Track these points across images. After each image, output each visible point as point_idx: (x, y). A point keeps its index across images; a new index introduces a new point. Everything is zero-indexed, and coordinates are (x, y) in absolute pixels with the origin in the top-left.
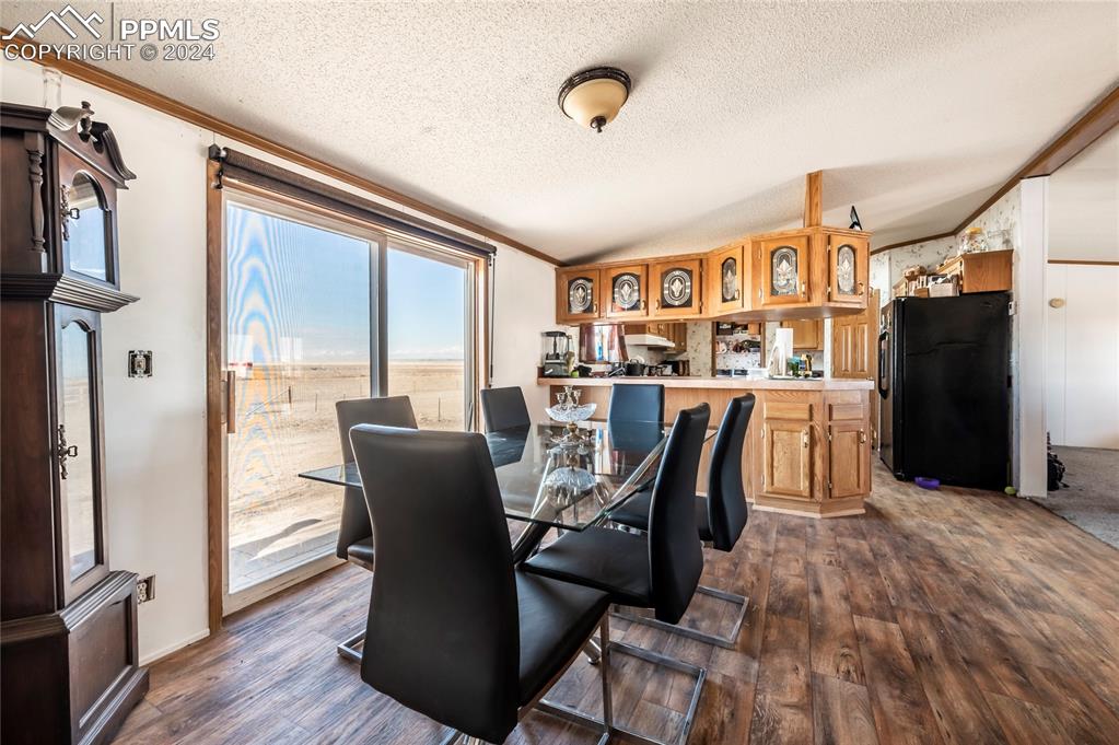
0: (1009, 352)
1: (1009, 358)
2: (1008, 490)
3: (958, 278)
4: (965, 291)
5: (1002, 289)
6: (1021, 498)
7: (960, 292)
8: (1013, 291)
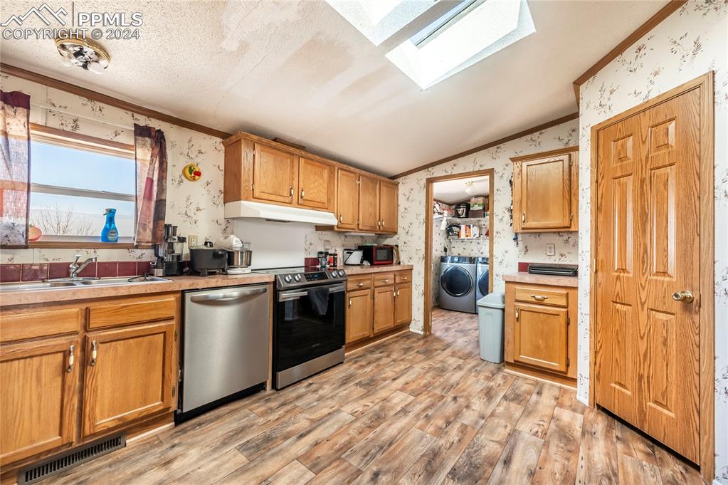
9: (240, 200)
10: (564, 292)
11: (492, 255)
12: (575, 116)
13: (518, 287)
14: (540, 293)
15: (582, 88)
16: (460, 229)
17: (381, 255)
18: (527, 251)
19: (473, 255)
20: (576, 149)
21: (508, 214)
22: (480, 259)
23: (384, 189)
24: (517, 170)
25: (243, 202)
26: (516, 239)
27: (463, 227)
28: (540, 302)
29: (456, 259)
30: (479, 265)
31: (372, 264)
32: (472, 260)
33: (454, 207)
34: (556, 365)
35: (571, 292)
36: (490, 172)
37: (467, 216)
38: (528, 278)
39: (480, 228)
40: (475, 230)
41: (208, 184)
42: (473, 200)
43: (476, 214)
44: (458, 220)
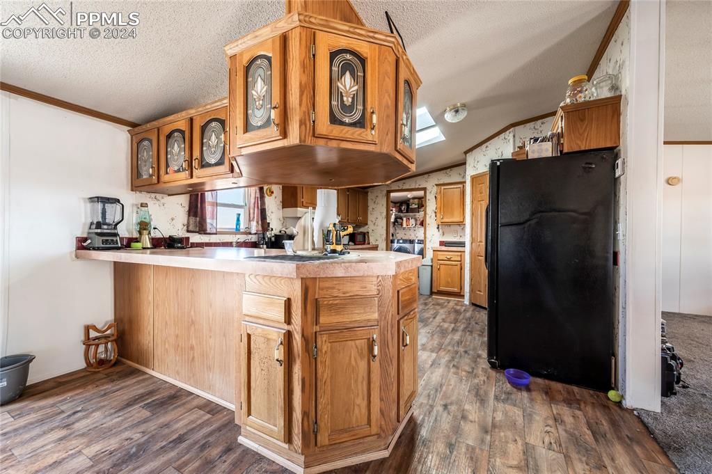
0: (616, 223)
1: (615, 229)
2: (612, 394)
3: (560, 136)
4: (565, 150)
5: (609, 145)
6: (627, 410)
7: (561, 152)
8: (621, 147)
9: (297, 207)
10: (460, 254)
11: (425, 237)
12: (464, 164)
13: (439, 253)
14: (449, 255)
15: (467, 155)
16: (402, 220)
17: (359, 238)
18: (443, 234)
19: (411, 238)
20: (465, 182)
21: (434, 215)
22: (416, 241)
23: (361, 196)
24: (439, 191)
25: (299, 209)
26: (438, 228)
27: (405, 219)
28: (449, 260)
29: (401, 241)
30: (416, 244)
31: (355, 244)
32: (412, 242)
33: (398, 205)
34: (456, 290)
35: (462, 254)
36: (425, 189)
37: (407, 212)
38: (444, 248)
39: (416, 220)
40: (412, 222)
41: (276, 197)
42: (411, 201)
43: (413, 211)
44: (402, 215)
